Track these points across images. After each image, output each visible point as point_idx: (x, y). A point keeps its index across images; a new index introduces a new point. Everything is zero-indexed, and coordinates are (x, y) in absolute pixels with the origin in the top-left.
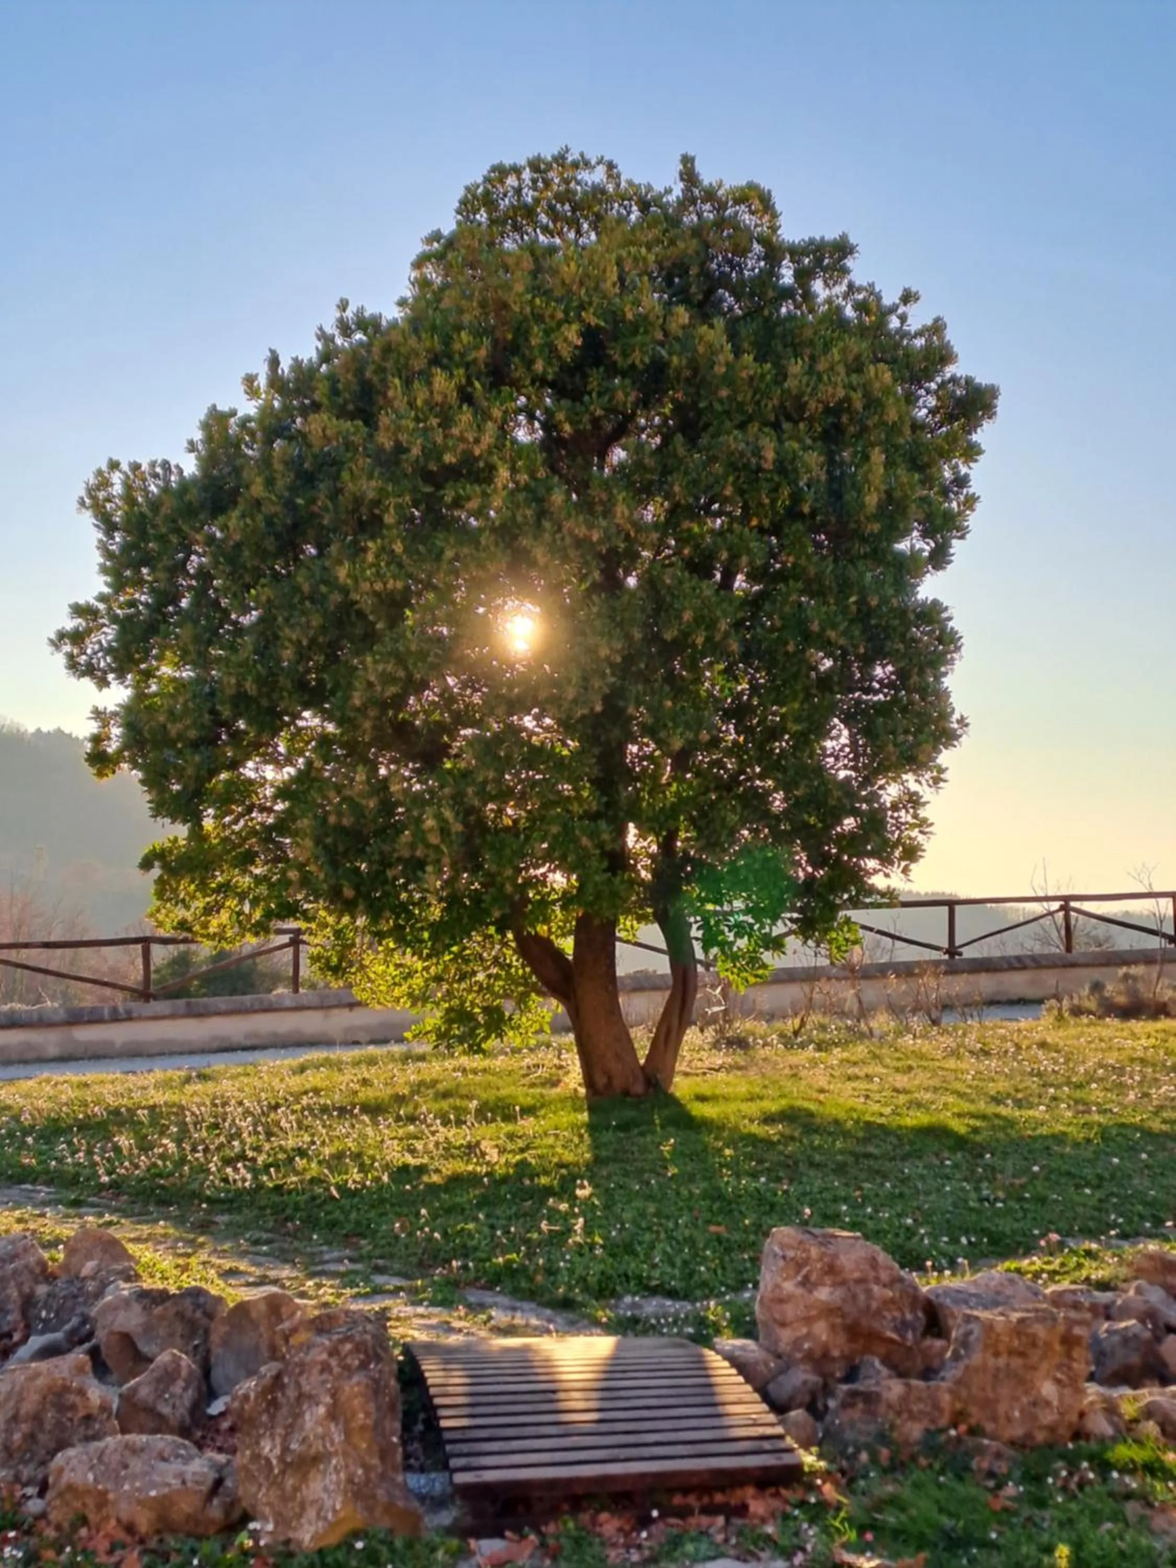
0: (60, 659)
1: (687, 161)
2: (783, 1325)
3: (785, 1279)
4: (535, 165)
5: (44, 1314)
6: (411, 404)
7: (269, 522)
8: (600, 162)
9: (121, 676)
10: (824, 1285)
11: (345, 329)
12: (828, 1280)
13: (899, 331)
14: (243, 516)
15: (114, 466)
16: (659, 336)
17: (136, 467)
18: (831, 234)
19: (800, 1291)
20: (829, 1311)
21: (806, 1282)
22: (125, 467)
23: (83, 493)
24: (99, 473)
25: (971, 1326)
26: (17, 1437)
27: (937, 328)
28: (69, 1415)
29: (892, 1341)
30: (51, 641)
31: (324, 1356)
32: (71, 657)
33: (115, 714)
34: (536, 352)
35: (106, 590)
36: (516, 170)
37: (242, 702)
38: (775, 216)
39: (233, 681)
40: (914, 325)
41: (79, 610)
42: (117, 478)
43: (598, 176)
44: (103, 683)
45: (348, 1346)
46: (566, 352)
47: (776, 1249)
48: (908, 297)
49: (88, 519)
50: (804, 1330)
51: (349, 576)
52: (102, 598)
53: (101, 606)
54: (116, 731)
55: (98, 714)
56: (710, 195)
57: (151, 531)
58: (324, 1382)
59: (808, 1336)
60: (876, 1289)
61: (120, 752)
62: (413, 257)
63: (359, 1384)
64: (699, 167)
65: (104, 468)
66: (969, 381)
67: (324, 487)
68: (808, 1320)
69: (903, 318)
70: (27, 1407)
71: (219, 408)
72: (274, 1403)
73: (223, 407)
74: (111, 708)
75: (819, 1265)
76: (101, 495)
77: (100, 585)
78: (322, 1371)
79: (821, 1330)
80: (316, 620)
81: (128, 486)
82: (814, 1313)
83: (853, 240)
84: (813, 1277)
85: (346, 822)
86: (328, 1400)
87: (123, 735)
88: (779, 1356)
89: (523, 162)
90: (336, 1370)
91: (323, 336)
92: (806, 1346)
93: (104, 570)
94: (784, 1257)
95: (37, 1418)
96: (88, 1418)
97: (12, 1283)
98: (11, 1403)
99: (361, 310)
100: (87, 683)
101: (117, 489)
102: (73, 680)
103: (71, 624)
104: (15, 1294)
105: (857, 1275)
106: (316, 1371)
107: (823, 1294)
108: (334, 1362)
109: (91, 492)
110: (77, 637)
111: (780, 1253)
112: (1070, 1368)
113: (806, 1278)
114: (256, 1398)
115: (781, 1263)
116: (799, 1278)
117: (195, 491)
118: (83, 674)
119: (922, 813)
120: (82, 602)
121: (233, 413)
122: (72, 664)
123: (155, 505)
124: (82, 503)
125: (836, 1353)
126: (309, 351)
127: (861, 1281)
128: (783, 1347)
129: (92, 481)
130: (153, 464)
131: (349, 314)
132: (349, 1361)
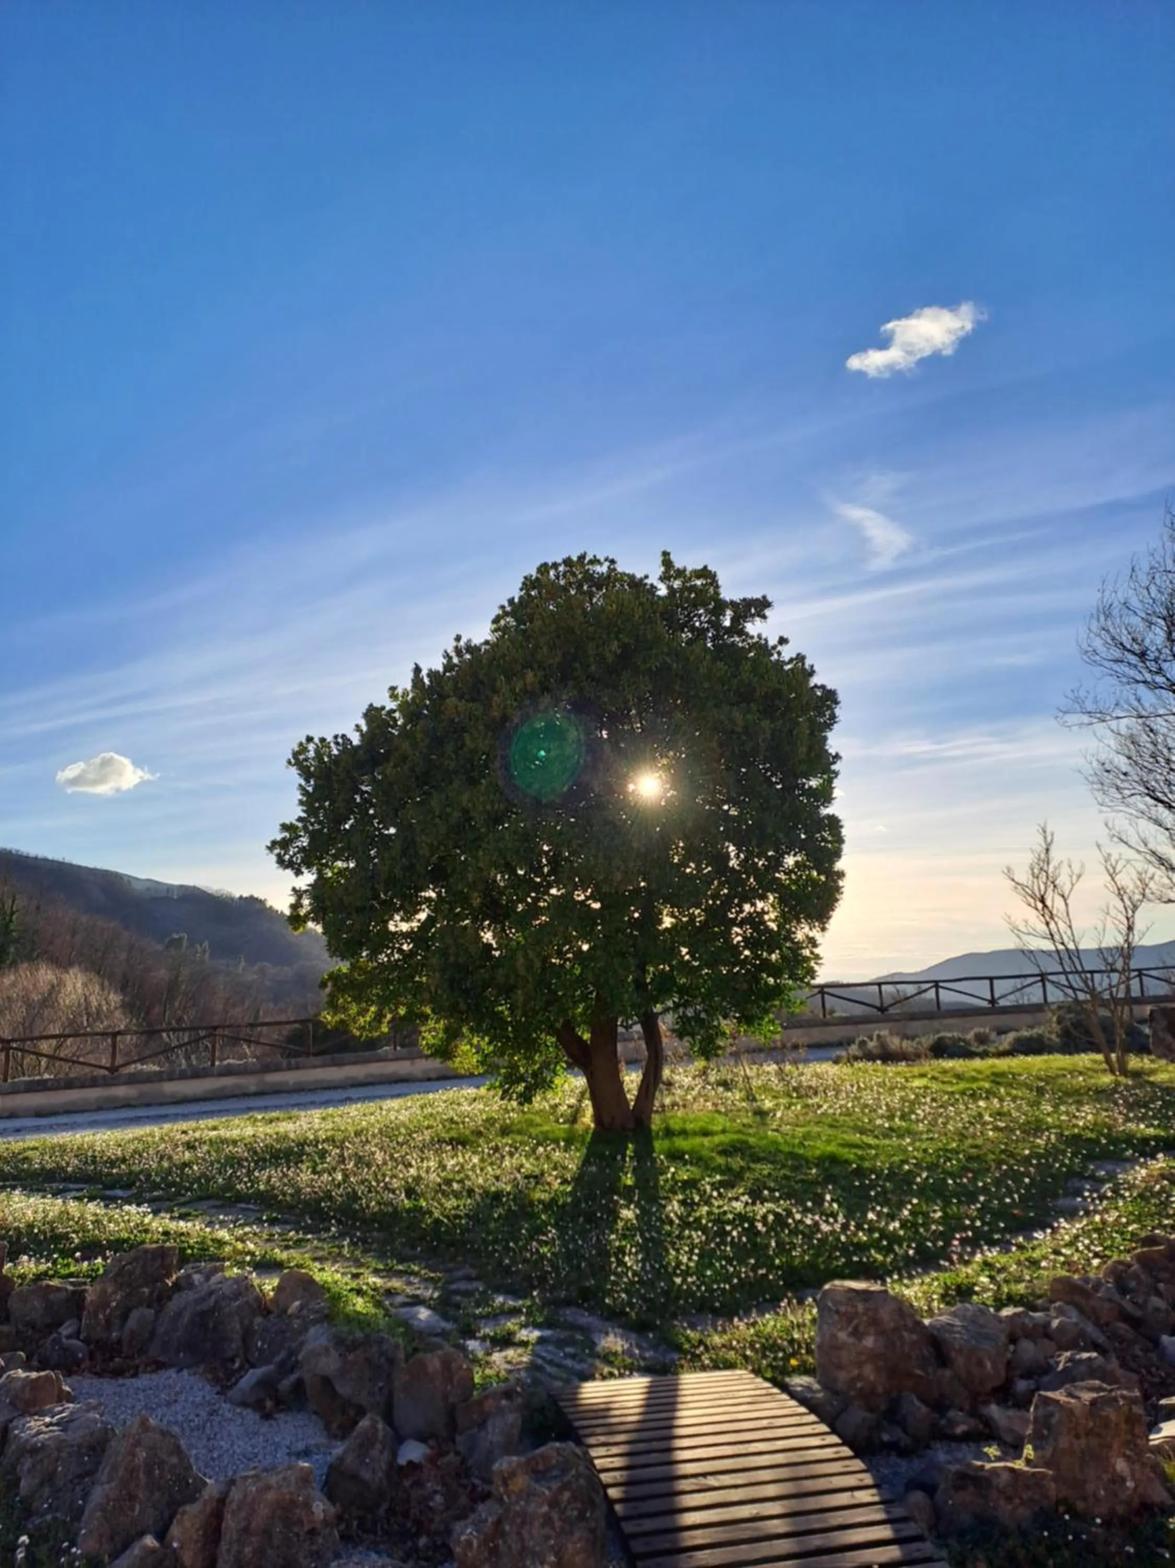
0: (273, 858)
1: (666, 554)
2: (840, 1367)
3: (840, 1330)
4: (568, 562)
5: (259, 1344)
6: (512, 690)
7: (412, 770)
8: (606, 560)
9: (309, 866)
10: (869, 1334)
11: (458, 651)
12: (872, 1330)
13: (778, 661)
14: (395, 766)
15: (310, 739)
16: (666, 650)
17: (323, 740)
18: (758, 595)
19: (851, 1340)
20: (873, 1356)
21: (857, 1334)
22: (316, 740)
23: (290, 757)
24: (301, 744)
25: (1051, 1408)
26: (248, 1550)
27: (800, 658)
28: (296, 1529)
29: (919, 1376)
30: (268, 847)
31: (545, 1509)
32: (279, 855)
33: (306, 891)
34: (592, 659)
35: (303, 815)
36: (555, 566)
37: (391, 882)
38: (717, 587)
39: (386, 868)
40: (786, 656)
41: (285, 827)
42: (311, 747)
43: (603, 569)
44: (298, 873)
45: (567, 1495)
46: (610, 658)
47: (830, 1304)
48: (783, 641)
49: (294, 771)
50: (856, 1372)
51: (469, 801)
52: (300, 819)
53: (300, 825)
54: (306, 902)
55: (298, 893)
56: (680, 573)
57: (334, 778)
58: (547, 1538)
59: (860, 1377)
60: (906, 1334)
61: (309, 913)
62: (493, 617)
63: (580, 1540)
64: (673, 557)
65: (304, 741)
66: (823, 687)
67: (449, 748)
68: (860, 1365)
69: (779, 653)
70: (257, 1522)
71: (375, 705)
72: (495, 1551)
73: (377, 705)
74: (304, 888)
75: (865, 1318)
76: (301, 757)
77: (299, 812)
78: (543, 1525)
79: (868, 1371)
80: (443, 830)
81: (317, 751)
82: (863, 1358)
83: (770, 599)
84: (861, 1328)
85: (461, 960)
86: (552, 1558)
87: (311, 904)
88: (836, 1393)
89: (559, 561)
90: (558, 1524)
91: (447, 656)
92: (859, 1385)
93: (301, 803)
94: (837, 1312)
95: (267, 1533)
96: (312, 1532)
97: (237, 1318)
98: (243, 1514)
99: (469, 641)
100: (289, 872)
101: (312, 754)
102: (281, 871)
103: (279, 836)
104: (238, 1326)
105: (892, 1325)
106: (537, 1524)
107: (869, 1342)
108: (555, 1516)
109: (295, 755)
110: (284, 844)
111: (834, 1308)
112: (1136, 1445)
113: (856, 1328)
114: (479, 1547)
115: (836, 1317)
116: (850, 1329)
117: (361, 752)
118: (286, 867)
119: (816, 951)
120: (288, 822)
121: (383, 708)
122: (281, 861)
123: (336, 761)
124: (289, 762)
125: (880, 1389)
126: (438, 665)
127: (895, 1330)
128: (840, 1386)
129: (296, 749)
130: (336, 737)
131: (462, 643)
132: (569, 1513)
